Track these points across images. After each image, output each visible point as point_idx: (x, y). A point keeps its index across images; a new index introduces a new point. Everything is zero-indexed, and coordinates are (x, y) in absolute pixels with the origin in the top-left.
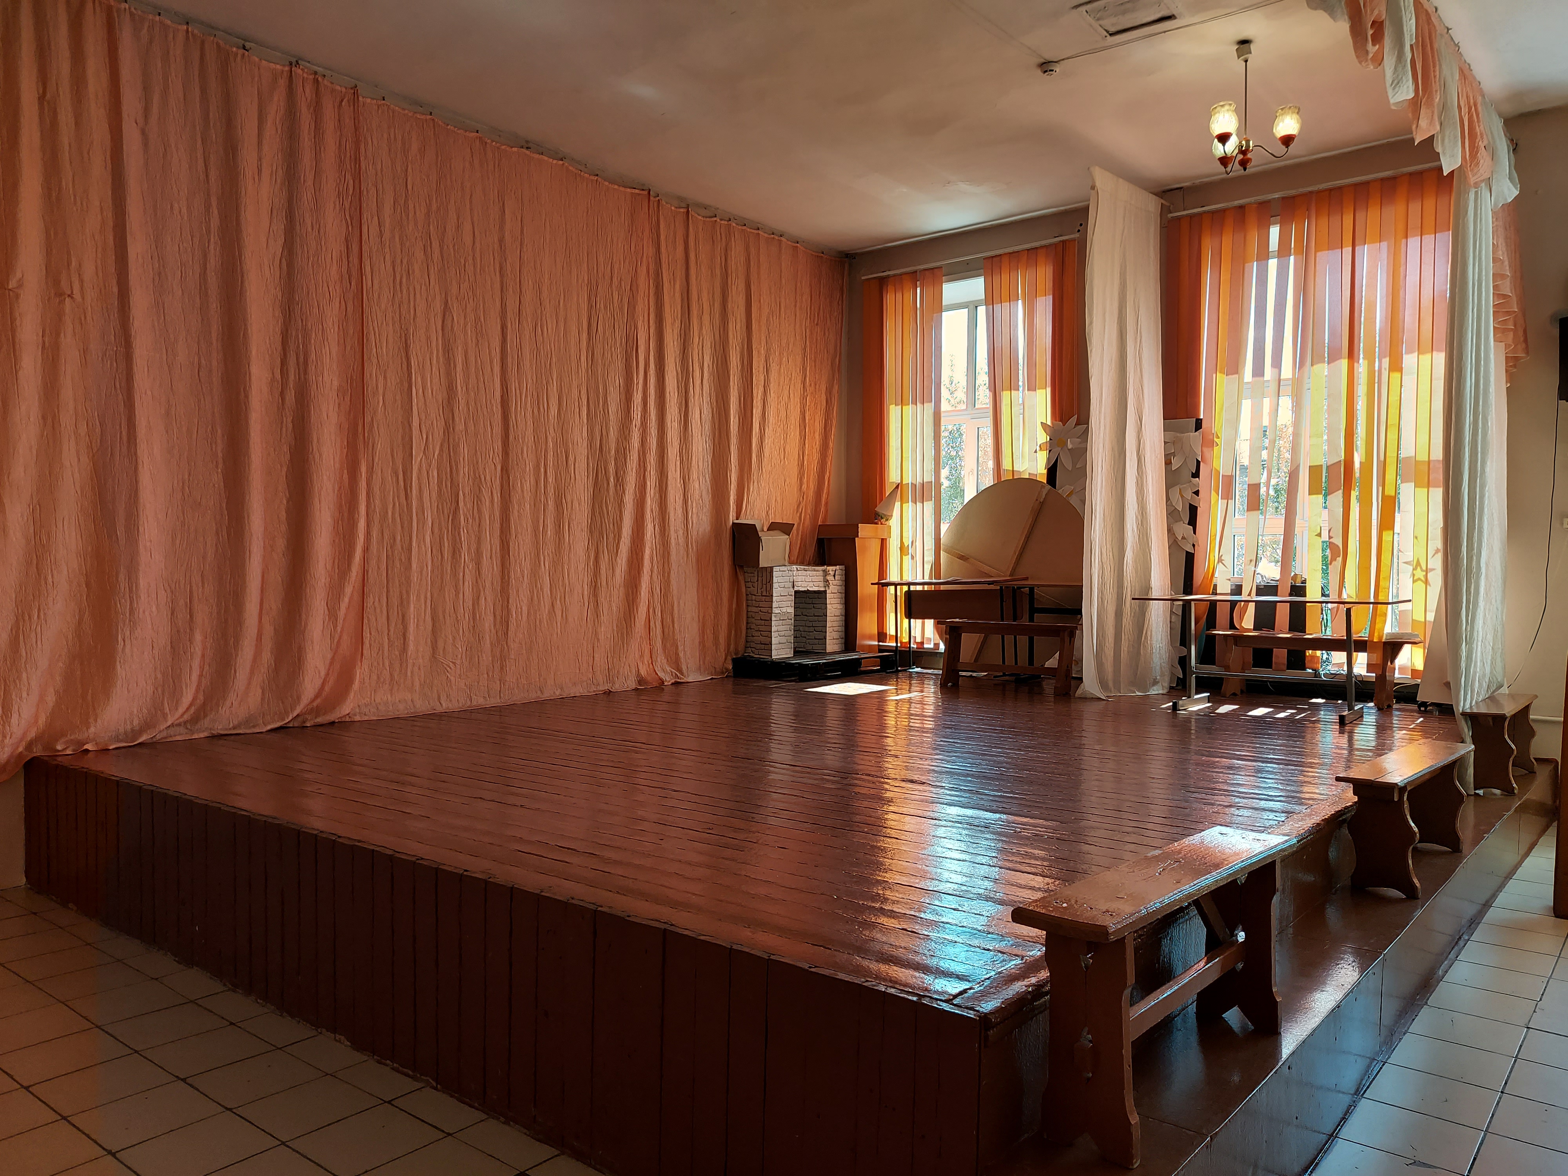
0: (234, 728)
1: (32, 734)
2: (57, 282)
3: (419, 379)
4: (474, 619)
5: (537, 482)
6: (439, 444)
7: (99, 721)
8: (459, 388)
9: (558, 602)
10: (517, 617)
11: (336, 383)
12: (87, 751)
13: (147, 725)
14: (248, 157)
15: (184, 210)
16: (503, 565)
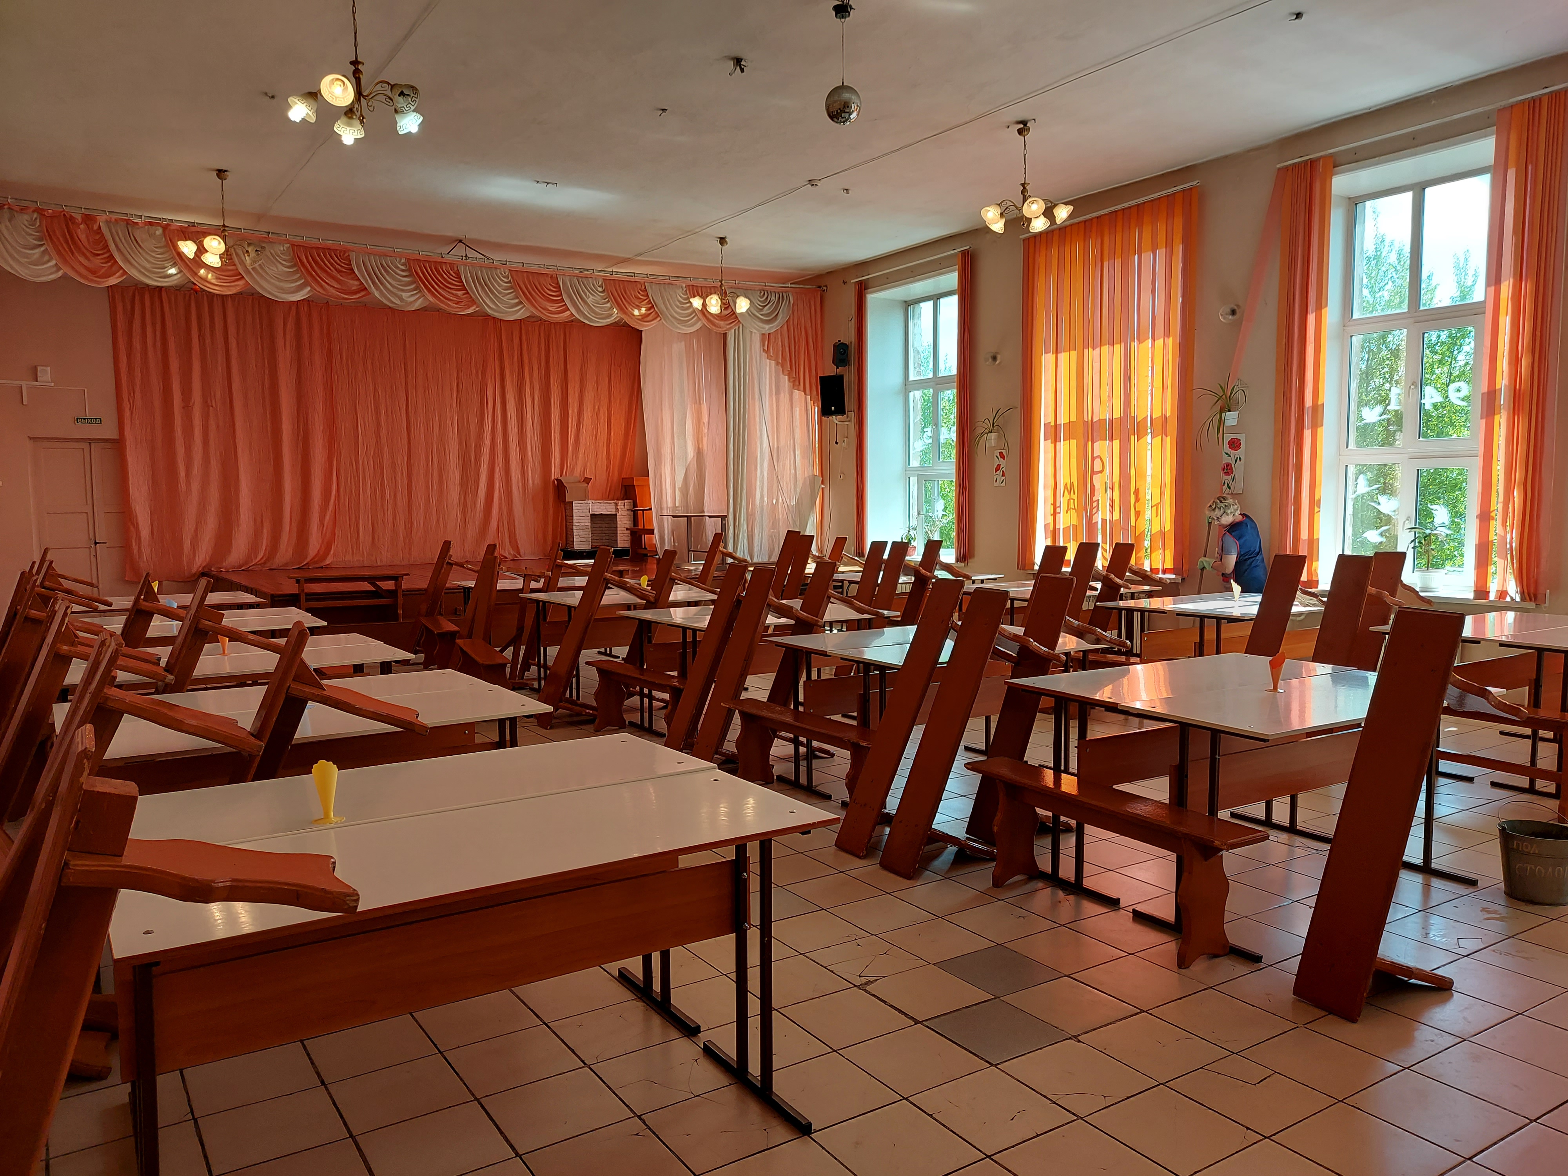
0: (281, 567)
1: (204, 564)
2: (206, 402)
3: (362, 421)
4: (394, 526)
5: (428, 465)
6: (373, 450)
7: (227, 562)
8: (383, 424)
9: (441, 519)
10: (417, 525)
11: (321, 428)
12: (222, 571)
13: (246, 563)
14: (280, 342)
15: (254, 367)
16: (409, 502)
